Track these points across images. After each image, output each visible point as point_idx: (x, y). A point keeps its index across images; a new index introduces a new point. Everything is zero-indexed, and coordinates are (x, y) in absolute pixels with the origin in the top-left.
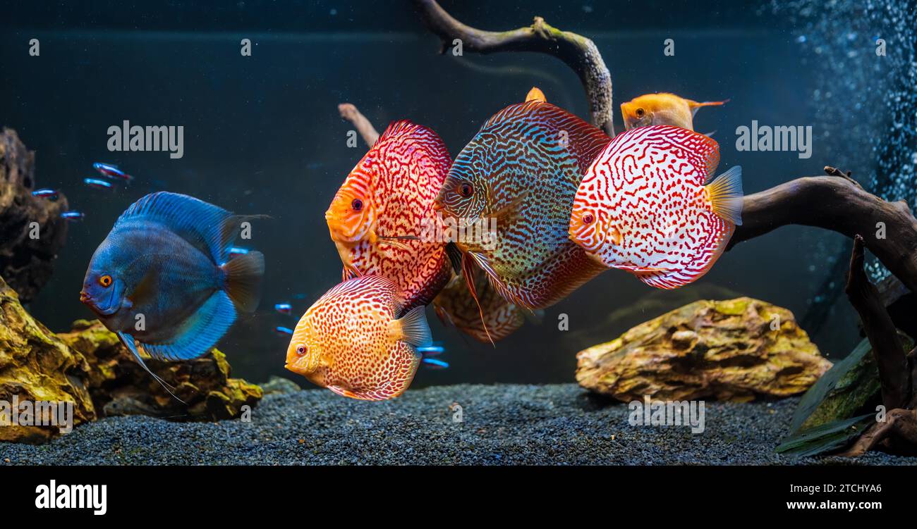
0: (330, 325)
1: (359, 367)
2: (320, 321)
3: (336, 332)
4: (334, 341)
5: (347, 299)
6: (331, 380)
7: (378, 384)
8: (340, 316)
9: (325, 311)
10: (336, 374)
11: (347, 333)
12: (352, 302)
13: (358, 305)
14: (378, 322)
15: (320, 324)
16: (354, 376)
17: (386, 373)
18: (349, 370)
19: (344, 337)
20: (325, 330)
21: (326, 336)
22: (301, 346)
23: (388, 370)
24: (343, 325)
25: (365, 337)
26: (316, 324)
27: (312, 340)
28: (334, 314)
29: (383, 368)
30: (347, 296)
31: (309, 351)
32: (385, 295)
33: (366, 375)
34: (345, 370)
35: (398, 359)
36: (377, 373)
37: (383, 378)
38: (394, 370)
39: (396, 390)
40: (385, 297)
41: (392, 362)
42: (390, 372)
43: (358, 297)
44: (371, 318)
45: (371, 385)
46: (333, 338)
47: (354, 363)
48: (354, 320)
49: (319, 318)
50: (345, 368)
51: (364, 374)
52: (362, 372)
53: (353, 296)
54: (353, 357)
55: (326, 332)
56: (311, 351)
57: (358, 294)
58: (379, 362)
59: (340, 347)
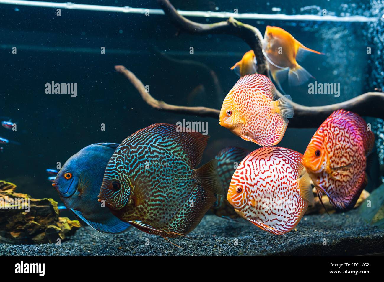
0: (243, 100)
1: (259, 125)
2: (238, 98)
3: (246, 104)
4: (245, 109)
5: (249, 87)
6: (244, 132)
7: (267, 136)
8: (247, 96)
9: (240, 93)
10: (247, 128)
11: (252, 105)
12: (252, 89)
13: (255, 91)
14: (266, 101)
15: (238, 99)
16: (256, 130)
17: (271, 130)
18: (254, 127)
19: (251, 108)
20: (241, 102)
21: (241, 106)
22: (229, 110)
23: (271, 128)
24: (249, 101)
25: (260, 108)
26: (236, 99)
27: (234, 107)
28: (244, 94)
29: (269, 127)
30: (249, 86)
31: (233, 114)
32: (266, 87)
33: (261, 130)
34: (252, 126)
35: (276, 123)
36: (267, 129)
37: (269, 133)
38: (274, 129)
39: (276, 141)
40: (267, 88)
41: (273, 124)
42: (272, 130)
43: (254, 87)
44: (262, 99)
45: (264, 136)
46: (245, 108)
47: (256, 122)
48: (254, 99)
49: (237, 96)
50: (252, 125)
51: (261, 129)
52: (260, 128)
53: (252, 86)
54: (255, 119)
55: (241, 104)
56: (234, 114)
57: (254, 85)
58: (267, 123)
59: (248, 113)
